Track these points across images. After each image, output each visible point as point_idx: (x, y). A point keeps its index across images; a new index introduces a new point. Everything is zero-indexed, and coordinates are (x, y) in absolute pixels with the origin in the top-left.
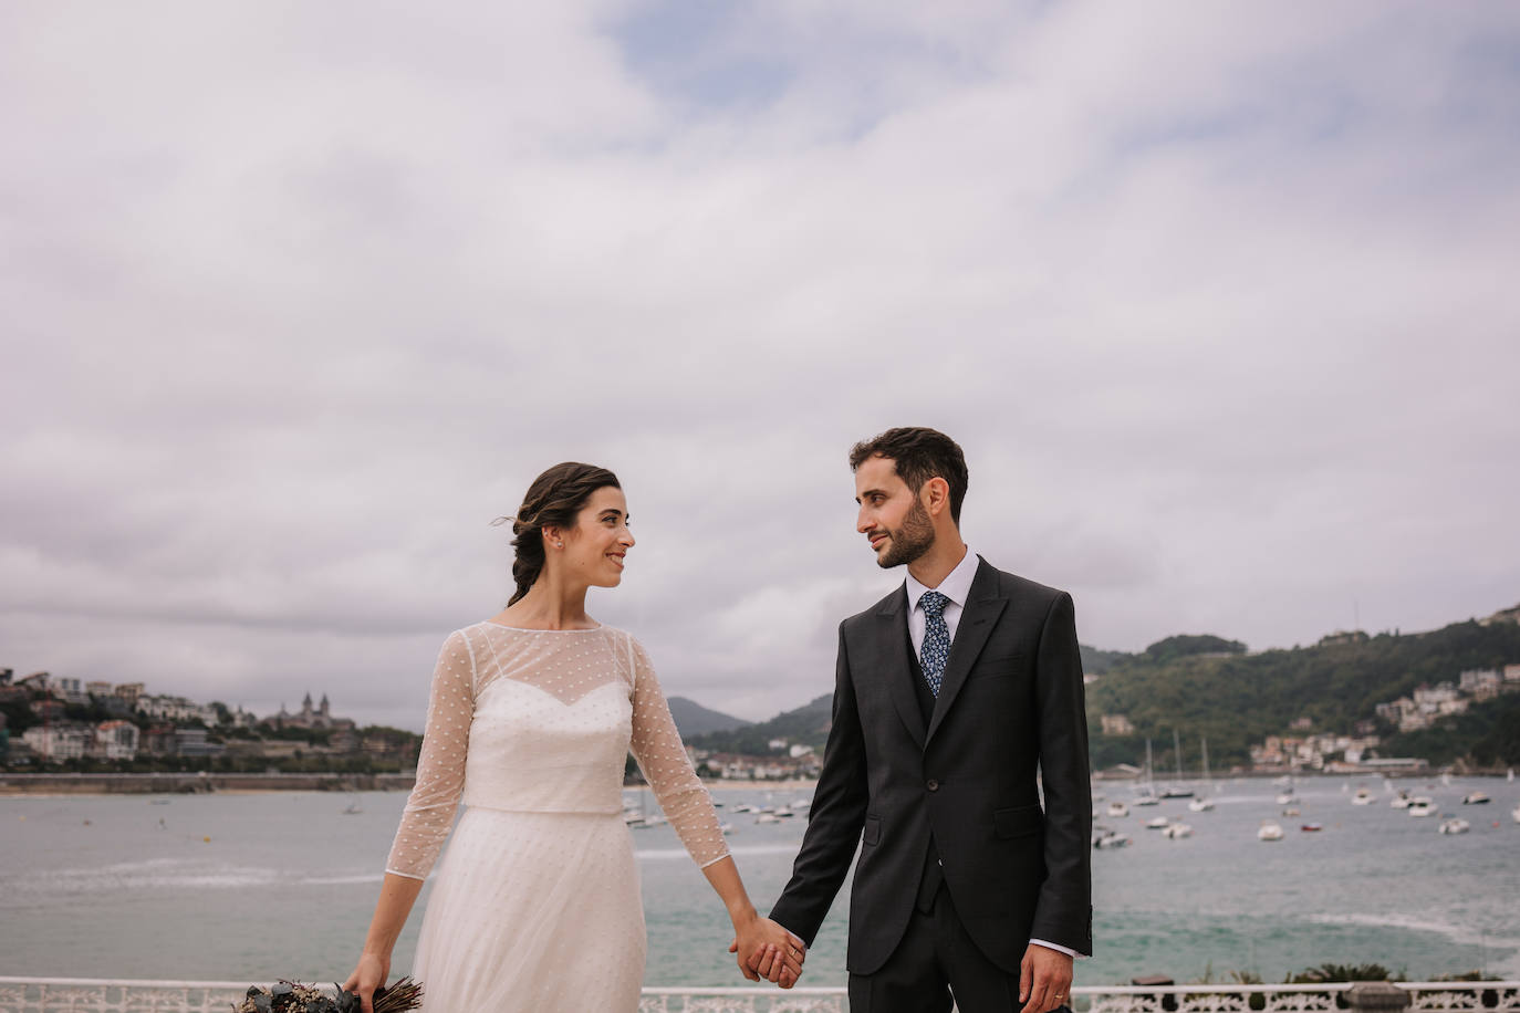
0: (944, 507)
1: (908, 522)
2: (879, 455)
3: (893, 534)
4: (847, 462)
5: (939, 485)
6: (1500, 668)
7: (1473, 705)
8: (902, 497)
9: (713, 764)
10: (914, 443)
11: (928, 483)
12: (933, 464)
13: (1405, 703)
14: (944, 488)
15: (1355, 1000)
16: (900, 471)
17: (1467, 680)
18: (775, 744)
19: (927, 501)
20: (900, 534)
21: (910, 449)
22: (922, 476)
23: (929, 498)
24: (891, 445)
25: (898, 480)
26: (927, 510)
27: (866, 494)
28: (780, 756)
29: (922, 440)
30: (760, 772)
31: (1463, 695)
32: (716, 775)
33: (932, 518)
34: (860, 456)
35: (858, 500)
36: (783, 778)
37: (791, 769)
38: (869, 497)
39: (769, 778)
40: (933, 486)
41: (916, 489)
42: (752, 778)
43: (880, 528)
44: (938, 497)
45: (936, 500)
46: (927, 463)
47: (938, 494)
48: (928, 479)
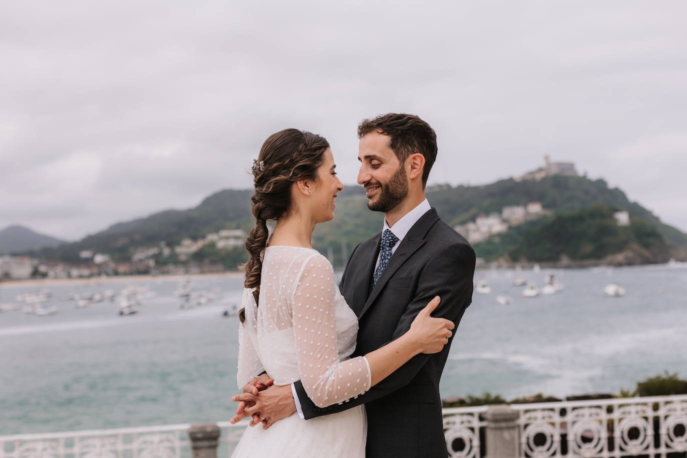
0: (419, 174)
1: (394, 181)
2: (380, 131)
3: (383, 186)
4: (355, 131)
5: (420, 160)
6: (525, 205)
7: (510, 228)
8: (392, 163)
9: (43, 269)
10: (405, 127)
11: (412, 156)
12: (416, 143)
13: (471, 226)
14: (421, 162)
15: (489, 416)
16: (393, 146)
17: (507, 212)
18: (85, 254)
19: (408, 167)
20: (387, 187)
21: (402, 131)
22: (408, 150)
23: (410, 167)
24: (389, 126)
25: (391, 152)
26: (407, 174)
27: (367, 157)
28: (88, 262)
29: (412, 126)
30: (75, 272)
31: (504, 221)
32: (44, 275)
33: (409, 180)
34: (366, 128)
35: (359, 159)
36: (90, 276)
37: (95, 270)
38: (368, 159)
39: (81, 277)
40: (414, 158)
41: (403, 161)
42: (69, 276)
43: (373, 181)
44: (416, 166)
45: (415, 168)
46: (413, 142)
47: (416, 164)
48: (411, 154)
